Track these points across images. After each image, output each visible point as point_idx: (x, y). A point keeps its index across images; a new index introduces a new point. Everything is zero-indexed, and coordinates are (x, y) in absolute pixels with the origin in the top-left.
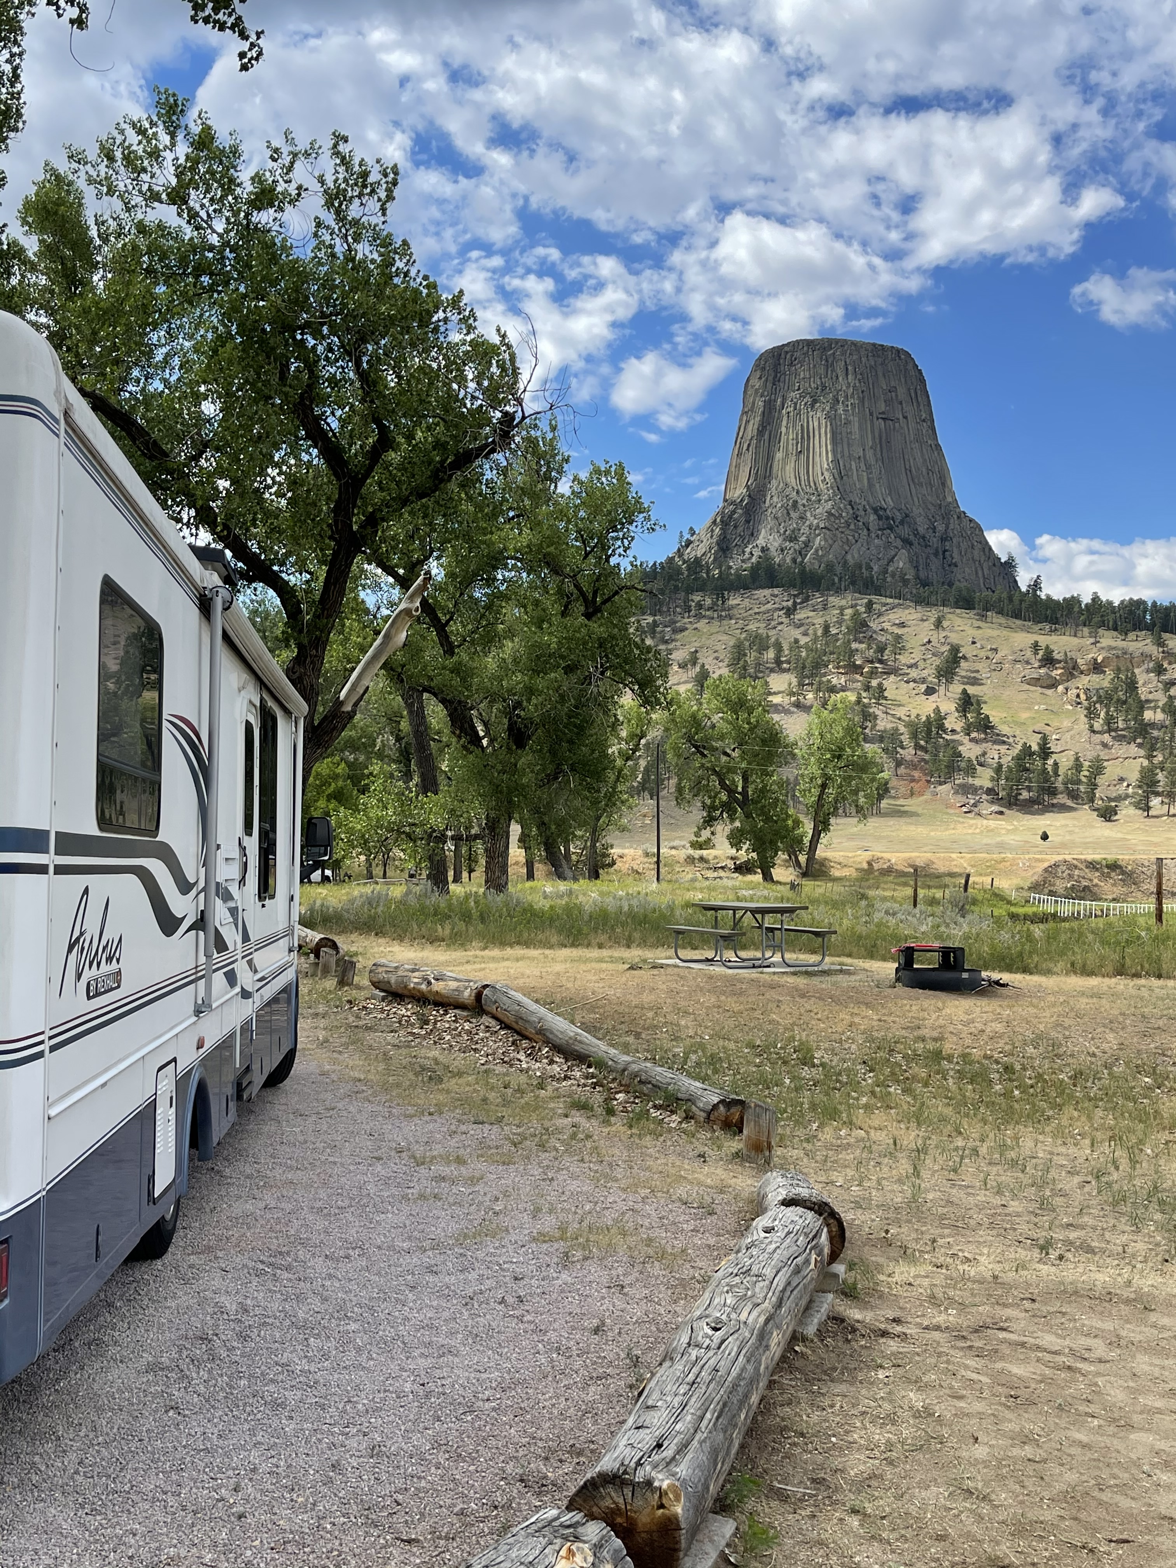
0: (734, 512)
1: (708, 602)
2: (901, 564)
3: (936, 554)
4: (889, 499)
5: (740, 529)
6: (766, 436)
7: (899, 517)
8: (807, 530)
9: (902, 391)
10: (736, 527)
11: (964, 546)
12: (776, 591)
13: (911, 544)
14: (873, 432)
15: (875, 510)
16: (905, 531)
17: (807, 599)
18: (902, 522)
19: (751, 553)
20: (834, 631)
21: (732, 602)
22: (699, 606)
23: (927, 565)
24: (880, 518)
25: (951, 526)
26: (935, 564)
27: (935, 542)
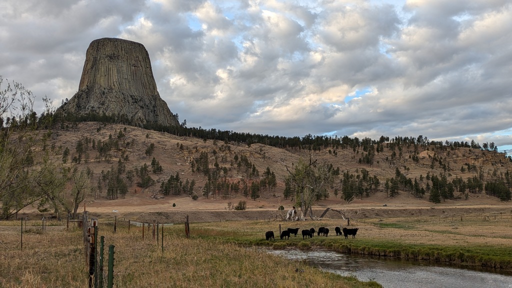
0: (82, 94)
1: (71, 126)
2: (140, 115)
3: (151, 112)
4: (136, 93)
5: (84, 100)
6: (94, 69)
7: (139, 99)
8: (108, 102)
9: (140, 57)
10: (83, 99)
11: (161, 109)
12: (95, 122)
13: (143, 108)
14: (131, 70)
15: (131, 96)
16: (141, 104)
17: (105, 125)
18: (140, 100)
19: (88, 108)
20: (113, 137)
21: (79, 126)
22: (67, 126)
23: (149, 115)
24: (133, 99)
25: (157, 103)
26: (151, 114)
27: (151, 108)
